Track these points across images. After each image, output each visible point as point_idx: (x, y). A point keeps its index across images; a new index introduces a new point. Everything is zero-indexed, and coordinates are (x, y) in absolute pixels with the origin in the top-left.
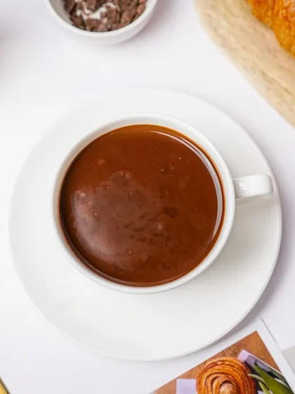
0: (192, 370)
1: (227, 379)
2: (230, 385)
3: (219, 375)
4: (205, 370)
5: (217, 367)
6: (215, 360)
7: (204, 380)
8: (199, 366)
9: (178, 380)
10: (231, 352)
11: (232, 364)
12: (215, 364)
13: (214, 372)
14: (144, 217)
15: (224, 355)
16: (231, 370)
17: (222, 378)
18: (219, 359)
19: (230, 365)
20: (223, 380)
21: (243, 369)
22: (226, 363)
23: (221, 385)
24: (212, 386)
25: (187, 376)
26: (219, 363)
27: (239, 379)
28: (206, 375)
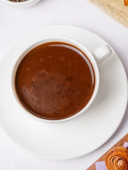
0: (102, 156)
1: (120, 158)
2: (122, 160)
3: (115, 157)
4: (109, 156)
5: (114, 153)
6: (112, 150)
7: (109, 161)
8: (105, 154)
9: (96, 164)
10: (119, 144)
11: (121, 150)
12: (113, 152)
13: (113, 155)
14: (58, 87)
15: (116, 147)
16: (121, 153)
17: (117, 158)
18: (114, 149)
19: (120, 151)
20: (118, 159)
21: (127, 151)
22: (118, 150)
23: (118, 161)
24: (113, 163)
25: (100, 160)
26: (114, 151)
27: (126, 156)
28: (109, 158)
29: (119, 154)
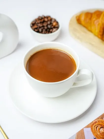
0: (88, 125)
1: (101, 126)
2: (103, 128)
3: (98, 126)
4: (93, 124)
5: (97, 123)
6: (96, 121)
7: (93, 128)
8: (91, 123)
9: (84, 129)
10: (101, 118)
11: (102, 121)
12: (96, 122)
13: (96, 125)
15: (99, 119)
16: (102, 123)
18: (97, 120)
19: (101, 122)
22: (100, 121)
23: (100, 129)
24: (97, 130)
25: (87, 127)
26: (97, 122)
28: (94, 126)
29: (101, 124)
